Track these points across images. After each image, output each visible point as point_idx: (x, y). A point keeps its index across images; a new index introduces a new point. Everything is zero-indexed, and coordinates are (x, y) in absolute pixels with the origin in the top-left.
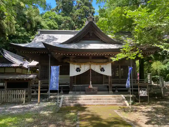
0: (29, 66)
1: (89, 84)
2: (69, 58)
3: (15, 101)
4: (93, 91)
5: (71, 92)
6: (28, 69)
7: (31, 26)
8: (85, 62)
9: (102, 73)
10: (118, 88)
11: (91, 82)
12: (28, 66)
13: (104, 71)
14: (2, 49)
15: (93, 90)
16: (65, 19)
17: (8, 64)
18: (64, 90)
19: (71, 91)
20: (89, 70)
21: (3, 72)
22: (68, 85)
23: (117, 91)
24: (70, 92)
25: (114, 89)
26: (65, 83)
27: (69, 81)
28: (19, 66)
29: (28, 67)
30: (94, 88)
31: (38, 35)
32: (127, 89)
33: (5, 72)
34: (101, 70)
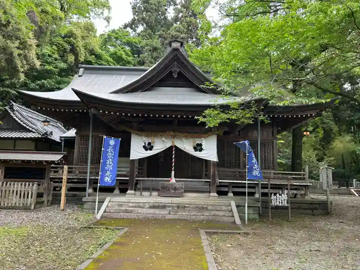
0: (63, 139)
1: (170, 177)
2: (131, 122)
3: (16, 204)
4: (173, 191)
5: (133, 192)
6: (61, 143)
7: (76, 59)
8: (162, 132)
9: (198, 154)
10: (233, 187)
11: (173, 173)
12: (61, 137)
13: (201, 150)
14: (11, 103)
15: (175, 189)
16: (147, 45)
17: (20, 132)
18: (121, 187)
19: (132, 190)
20: (171, 147)
22: (128, 178)
23: (231, 194)
24: (129, 192)
25: (226, 189)
26: (125, 173)
27: (129, 169)
28: (40, 136)
29: (61, 140)
30: (178, 185)
31: (79, 76)
32: (252, 190)
33: (16, 149)
34: (195, 149)
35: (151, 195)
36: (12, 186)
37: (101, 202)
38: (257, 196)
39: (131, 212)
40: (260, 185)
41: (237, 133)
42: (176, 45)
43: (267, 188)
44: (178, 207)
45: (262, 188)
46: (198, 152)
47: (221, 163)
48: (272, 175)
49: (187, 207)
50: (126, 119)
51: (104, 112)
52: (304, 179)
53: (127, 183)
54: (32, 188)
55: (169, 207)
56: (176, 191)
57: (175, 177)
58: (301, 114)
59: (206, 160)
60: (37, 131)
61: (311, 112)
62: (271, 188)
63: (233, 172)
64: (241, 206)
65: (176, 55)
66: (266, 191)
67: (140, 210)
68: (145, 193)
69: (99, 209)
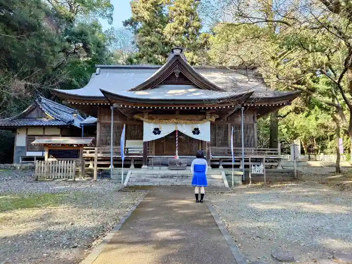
0: (82, 125)
1: (175, 155)
2: (142, 113)
4: (179, 166)
5: (146, 166)
6: (81, 129)
9: (195, 137)
10: (223, 161)
11: (177, 151)
12: (81, 124)
13: (198, 133)
14: (39, 96)
15: (180, 164)
18: (135, 163)
19: (145, 165)
20: (175, 132)
21: (42, 134)
22: (142, 157)
23: (221, 167)
24: (143, 167)
25: (218, 163)
26: (138, 152)
27: (142, 149)
28: (65, 124)
29: (81, 126)
30: (182, 161)
31: (97, 74)
32: (237, 164)
33: (45, 134)
34: (194, 133)
35: (160, 169)
36: (57, 164)
37: (125, 174)
38: (241, 167)
39: (148, 181)
40: (243, 160)
41: (226, 119)
42: (177, 52)
43: (248, 161)
44: (183, 176)
45: (245, 161)
46: (196, 135)
47: (214, 143)
48: (253, 152)
49: (189, 177)
50: (140, 110)
51: (123, 106)
52: (277, 154)
53: (142, 161)
54: (72, 165)
55: (175, 176)
56: (181, 166)
57: (179, 155)
58: (275, 103)
59: (201, 141)
60: (62, 120)
61: (282, 102)
62: (251, 161)
63: (222, 150)
64: (229, 175)
65: (178, 60)
66: (247, 163)
67: (155, 180)
68: (155, 168)
69: (124, 179)
